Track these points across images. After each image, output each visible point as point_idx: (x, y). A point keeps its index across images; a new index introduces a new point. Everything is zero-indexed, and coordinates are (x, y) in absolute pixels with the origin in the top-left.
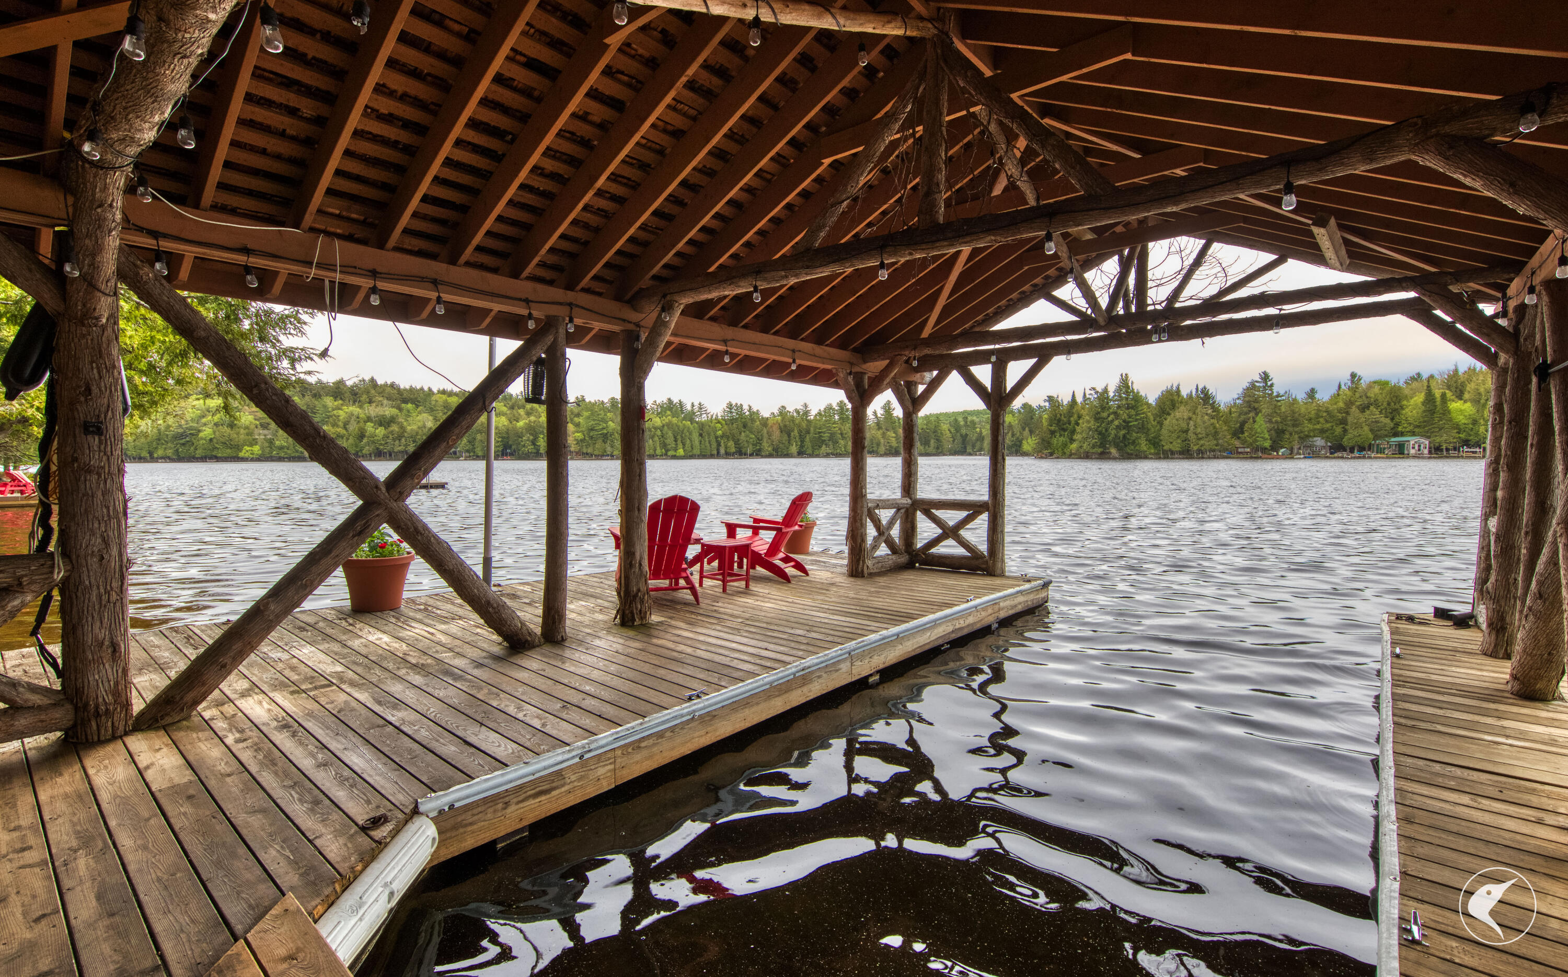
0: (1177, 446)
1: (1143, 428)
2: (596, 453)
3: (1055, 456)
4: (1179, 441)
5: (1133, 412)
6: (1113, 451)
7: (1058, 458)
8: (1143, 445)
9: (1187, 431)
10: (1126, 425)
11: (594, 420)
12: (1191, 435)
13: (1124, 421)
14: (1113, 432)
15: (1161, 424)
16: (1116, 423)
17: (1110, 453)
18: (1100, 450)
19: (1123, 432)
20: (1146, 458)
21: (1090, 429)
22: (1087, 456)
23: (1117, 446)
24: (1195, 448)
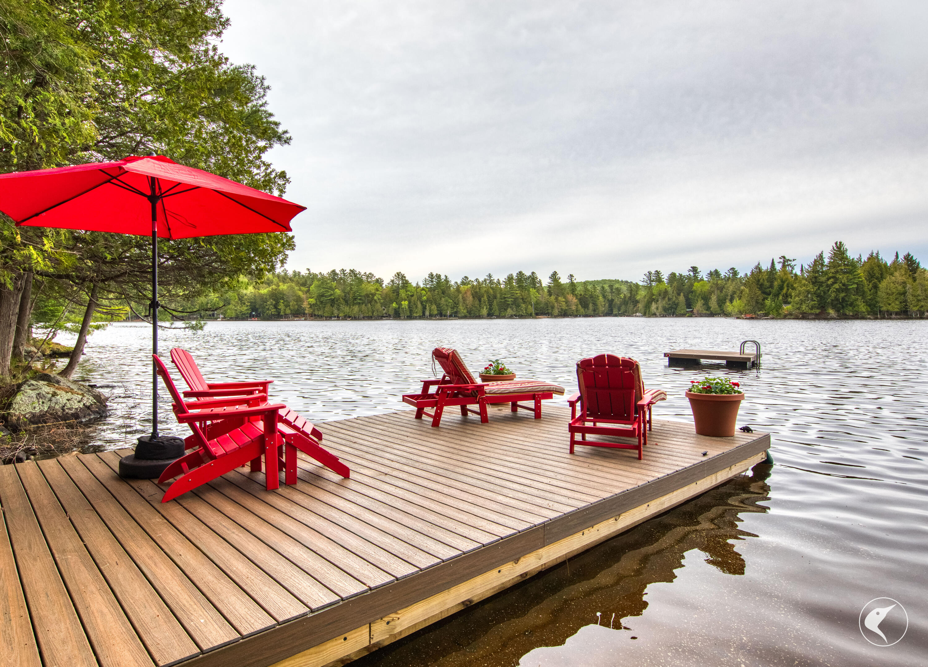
0: (895, 307)
1: (859, 290)
2: (326, 315)
3: (771, 316)
4: (897, 303)
5: (851, 277)
6: (832, 312)
7: (773, 318)
8: (863, 308)
9: (904, 293)
10: (845, 288)
11: (324, 288)
12: (910, 298)
13: (844, 285)
14: (833, 295)
15: (876, 287)
16: (837, 286)
17: (829, 314)
18: (818, 311)
19: (843, 295)
20: (863, 318)
21: (808, 292)
22: (804, 317)
23: (834, 307)
24: (915, 309)
